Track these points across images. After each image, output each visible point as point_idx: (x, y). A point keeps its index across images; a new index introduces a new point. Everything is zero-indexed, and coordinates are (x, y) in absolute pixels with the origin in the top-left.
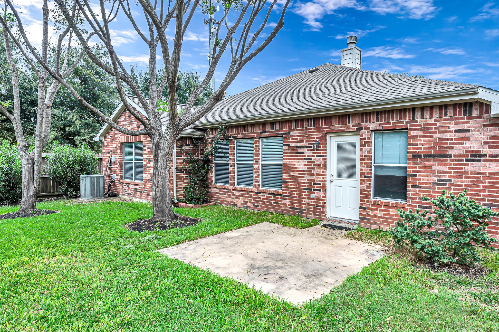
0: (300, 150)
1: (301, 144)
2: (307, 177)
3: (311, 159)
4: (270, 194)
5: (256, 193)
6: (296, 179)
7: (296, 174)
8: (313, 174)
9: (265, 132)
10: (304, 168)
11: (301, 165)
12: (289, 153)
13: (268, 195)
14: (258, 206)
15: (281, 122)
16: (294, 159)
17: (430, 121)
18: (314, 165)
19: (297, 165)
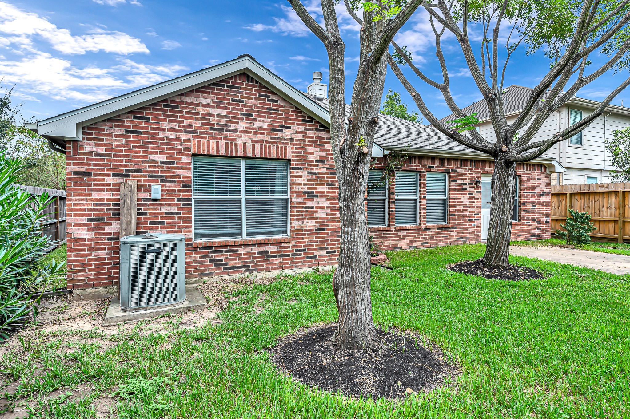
0: (464, 186)
1: (465, 181)
2: (470, 209)
3: (472, 194)
4: (438, 229)
5: (424, 229)
6: (461, 212)
7: (461, 207)
8: (474, 207)
9: (433, 167)
10: (467, 202)
11: (465, 199)
12: (456, 189)
13: (436, 230)
14: (427, 243)
15: (449, 159)
16: (460, 194)
17: (529, 172)
18: (475, 199)
19: (462, 200)
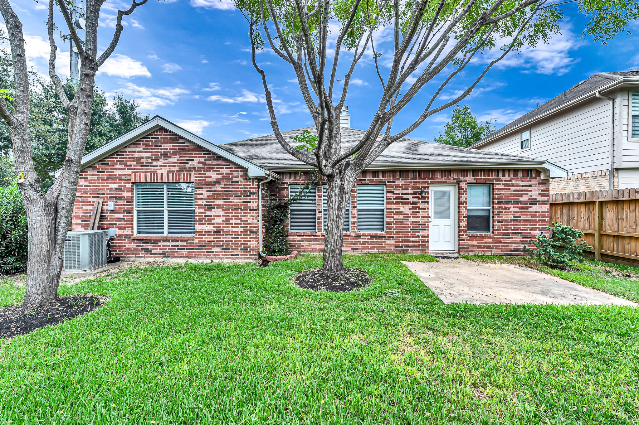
0: (404, 197)
1: (406, 192)
2: (412, 219)
3: (417, 204)
4: (371, 236)
5: (354, 236)
6: (402, 222)
7: (401, 217)
8: (419, 217)
9: (365, 180)
10: (410, 212)
11: (406, 209)
12: (394, 199)
13: (369, 237)
14: (358, 249)
15: (384, 172)
16: (399, 204)
17: (508, 179)
18: (419, 209)
19: (402, 209)
